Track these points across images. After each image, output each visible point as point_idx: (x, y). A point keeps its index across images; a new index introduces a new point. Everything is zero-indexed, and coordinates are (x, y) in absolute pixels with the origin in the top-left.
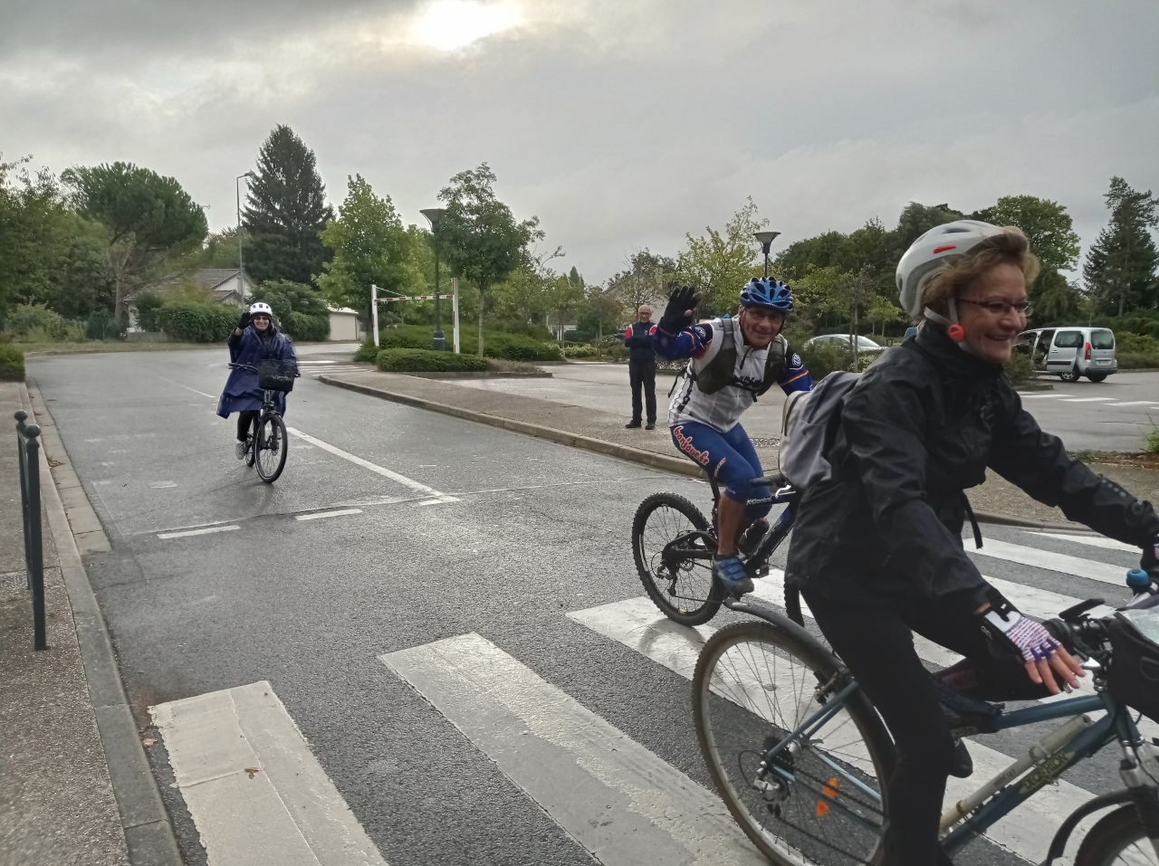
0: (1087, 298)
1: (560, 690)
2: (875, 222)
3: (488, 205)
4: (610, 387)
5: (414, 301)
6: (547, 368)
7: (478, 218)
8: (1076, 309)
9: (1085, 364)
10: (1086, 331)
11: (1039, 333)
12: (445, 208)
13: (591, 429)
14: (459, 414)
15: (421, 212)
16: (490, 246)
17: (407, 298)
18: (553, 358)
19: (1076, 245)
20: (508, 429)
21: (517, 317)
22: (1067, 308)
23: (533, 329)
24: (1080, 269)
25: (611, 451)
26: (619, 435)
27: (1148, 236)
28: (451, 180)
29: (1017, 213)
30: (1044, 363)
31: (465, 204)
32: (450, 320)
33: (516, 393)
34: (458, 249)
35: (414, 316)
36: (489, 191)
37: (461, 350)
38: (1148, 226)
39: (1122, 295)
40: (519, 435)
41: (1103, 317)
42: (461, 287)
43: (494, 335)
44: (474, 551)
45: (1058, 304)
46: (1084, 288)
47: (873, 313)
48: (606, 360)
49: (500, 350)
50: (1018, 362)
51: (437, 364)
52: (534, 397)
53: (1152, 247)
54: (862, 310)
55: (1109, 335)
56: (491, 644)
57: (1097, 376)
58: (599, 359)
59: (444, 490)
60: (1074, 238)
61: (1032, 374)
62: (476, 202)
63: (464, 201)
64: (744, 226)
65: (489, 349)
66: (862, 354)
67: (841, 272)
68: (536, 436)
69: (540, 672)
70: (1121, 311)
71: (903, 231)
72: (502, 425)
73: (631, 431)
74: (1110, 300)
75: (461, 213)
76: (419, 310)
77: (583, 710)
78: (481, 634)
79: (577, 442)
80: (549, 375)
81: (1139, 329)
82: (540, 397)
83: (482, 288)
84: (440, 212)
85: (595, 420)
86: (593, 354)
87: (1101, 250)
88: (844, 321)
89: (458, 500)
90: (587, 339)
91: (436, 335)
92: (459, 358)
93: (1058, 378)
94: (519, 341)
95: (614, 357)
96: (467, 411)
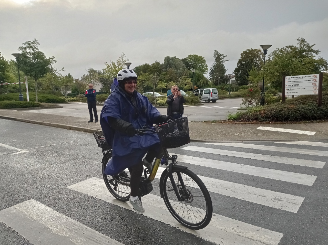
0: (210, 81)
1: (64, 215)
2: (157, 61)
3: (36, 52)
4: (83, 110)
5: (11, 84)
6: (61, 105)
7: (33, 57)
8: (208, 84)
9: (211, 98)
10: (211, 89)
11: (200, 90)
12: (21, 53)
13: (77, 124)
14: (29, 122)
15: (12, 54)
16: (38, 66)
17: (8, 84)
18: (63, 102)
19: (207, 67)
20: (47, 125)
21: (50, 89)
22: (206, 84)
23: (56, 93)
24: (208, 74)
25: (83, 130)
26: (86, 125)
27: (223, 65)
28: (23, 44)
29: (193, 59)
30: (202, 98)
31: (28, 52)
32: (25, 90)
33: (50, 113)
34: (26, 67)
35: (12, 90)
36: (37, 48)
37: (30, 100)
38: (223, 62)
39: (218, 80)
40: (51, 127)
41: (214, 86)
42: (29, 79)
43: (42, 95)
44: (33, 169)
45: (204, 83)
46: (210, 79)
47: (159, 86)
48: (82, 102)
49: (44, 100)
50: (195, 98)
51: (21, 105)
52: (57, 114)
53: (224, 68)
54: (156, 85)
55: (216, 90)
56: (38, 202)
57: (214, 101)
58: (79, 101)
59: (22, 148)
60: (207, 66)
61: (199, 101)
62: (32, 51)
63: (28, 51)
64: (121, 61)
65: (40, 100)
66: (157, 97)
67: (150, 74)
68: (57, 127)
69: (57, 210)
70: (218, 84)
71: (165, 64)
72: (45, 124)
73: (90, 123)
74: (215, 82)
75: (27, 55)
76: (14, 88)
77: (73, 221)
78: (35, 199)
79: (72, 128)
80: (62, 107)
81: (222, 89)
82: (58, 114)
83: (36, 80)
84: (19, 54)
85: (78, 120)
86: (77, 100)
87: (213, 69)
88: (152, 88)
89: (27, 151)
90: (75, 96)
91: (20, 96)
92: (29, 103)
93: (205, 102)
94: (50, 97)
95: (83, 101)
96: (32, 120)
